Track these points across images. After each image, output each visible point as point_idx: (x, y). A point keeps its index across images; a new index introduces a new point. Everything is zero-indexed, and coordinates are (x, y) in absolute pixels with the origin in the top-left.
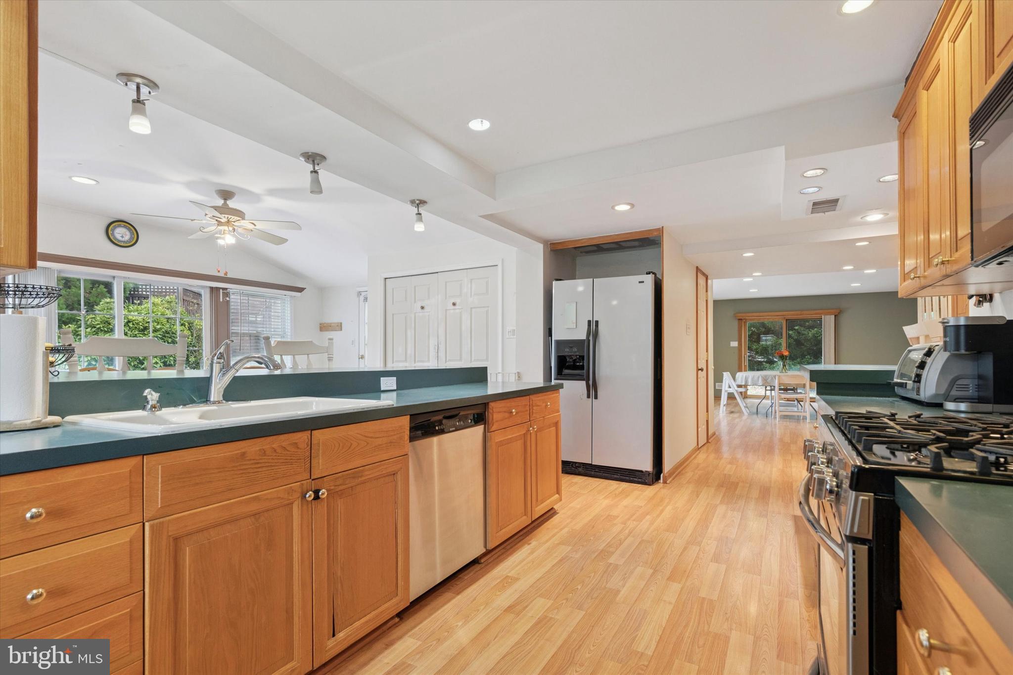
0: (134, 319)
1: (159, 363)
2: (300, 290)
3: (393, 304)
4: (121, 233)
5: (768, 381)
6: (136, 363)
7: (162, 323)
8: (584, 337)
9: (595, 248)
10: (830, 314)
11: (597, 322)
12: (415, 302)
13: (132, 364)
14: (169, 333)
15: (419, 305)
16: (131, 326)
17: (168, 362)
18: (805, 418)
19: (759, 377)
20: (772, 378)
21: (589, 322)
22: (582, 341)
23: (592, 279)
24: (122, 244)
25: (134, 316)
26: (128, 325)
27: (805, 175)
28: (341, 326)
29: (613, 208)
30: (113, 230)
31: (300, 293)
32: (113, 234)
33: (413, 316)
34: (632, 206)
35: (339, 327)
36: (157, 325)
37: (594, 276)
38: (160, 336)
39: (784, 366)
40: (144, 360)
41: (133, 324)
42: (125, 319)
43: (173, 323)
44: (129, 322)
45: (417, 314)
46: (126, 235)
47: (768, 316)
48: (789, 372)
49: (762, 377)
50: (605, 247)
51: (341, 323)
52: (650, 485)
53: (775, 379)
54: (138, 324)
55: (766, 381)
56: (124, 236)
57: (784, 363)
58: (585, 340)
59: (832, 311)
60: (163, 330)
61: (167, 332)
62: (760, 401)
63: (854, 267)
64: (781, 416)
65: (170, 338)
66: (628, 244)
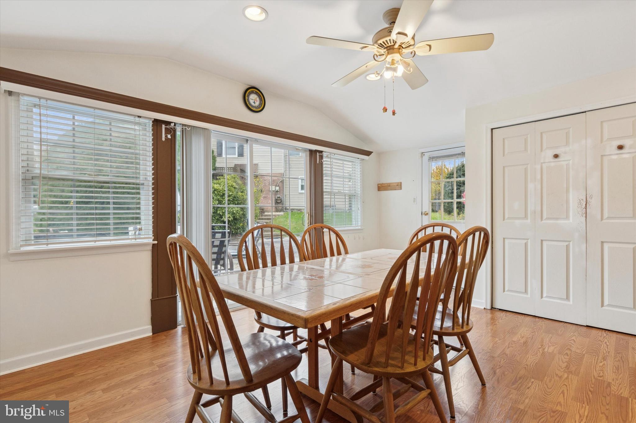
0: (217, 188)
1: (231, 217)
2: (368, 153)
3: (504, 155)
4: (254, 99)
6: (218, 217)
7: (232, 191)
12: (542, 150)
13: (216, 218)
14: (235, 198)
15: (551, 153)
16: (216, 193)
17: (236, 217)
24: (254, 109)
25: (216, 186)
26: (215, 193)
28: (401, 185)
30: (250, 93)
31: (368, 157)
32: (248, 96)
33: (538, 167)
35: (399, 186)
36: (230, 192)
38: (231, 200)
40: (222, 215)
41: (217, 192)
42: (213, 189)
43: (237, 191)
44: (215, 190)
45: (544, 166)
46: (257, 101)
51: (401, 183)
54: (219, 192)
56: (256, 102)
60: (233, 196)
61: (235, 197)
65: (236, 201)
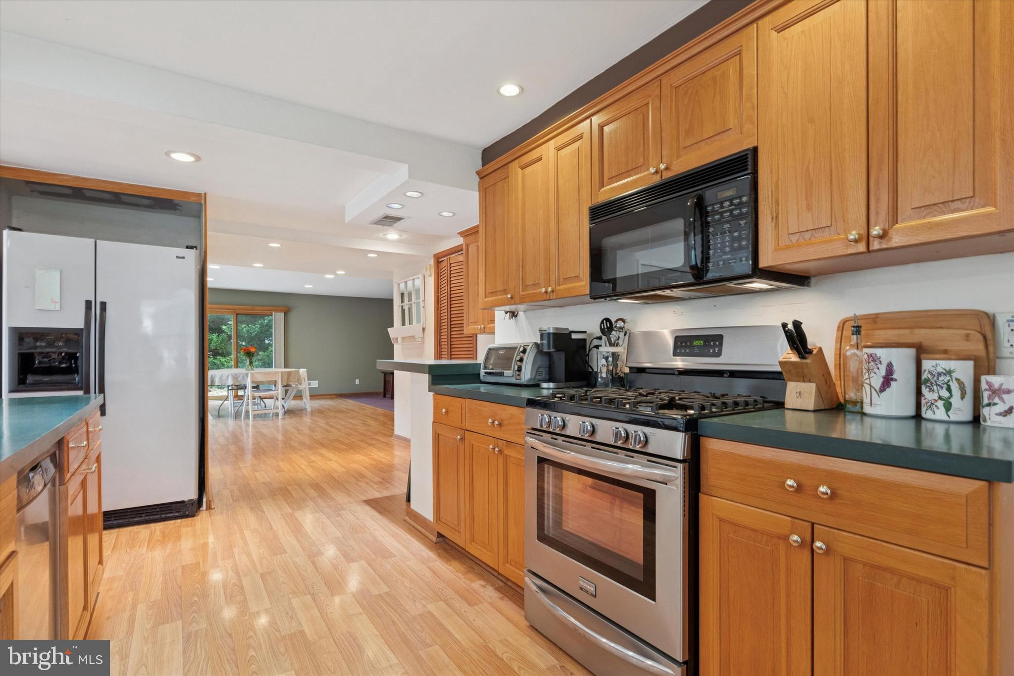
5: (239, 379)
8: (79, 324)
9: (69, 192)
10: (281, 311)
11: (103, 305)
18: (277, 415)
19: (228, 376)
20: (244, 376)
21: (88, 304)
22: (78, 332)
23: (93, 240)
27: (406, 194)
29: (168, 154)
34: (198, 159)
37: (97, 236)
39: (251, 363)
47: (218, 308)
48: (255, 369)
49: (232, 375)
50: (88, 194)
52: (193, 516)
53: (247, 376)
55: (236, 379)
57: (251, 360)
58: (82, 329)
59: (282, 308)
62: (222, 402)
63: (346, 272)
64: (255, 415)
66: (133, 200)
